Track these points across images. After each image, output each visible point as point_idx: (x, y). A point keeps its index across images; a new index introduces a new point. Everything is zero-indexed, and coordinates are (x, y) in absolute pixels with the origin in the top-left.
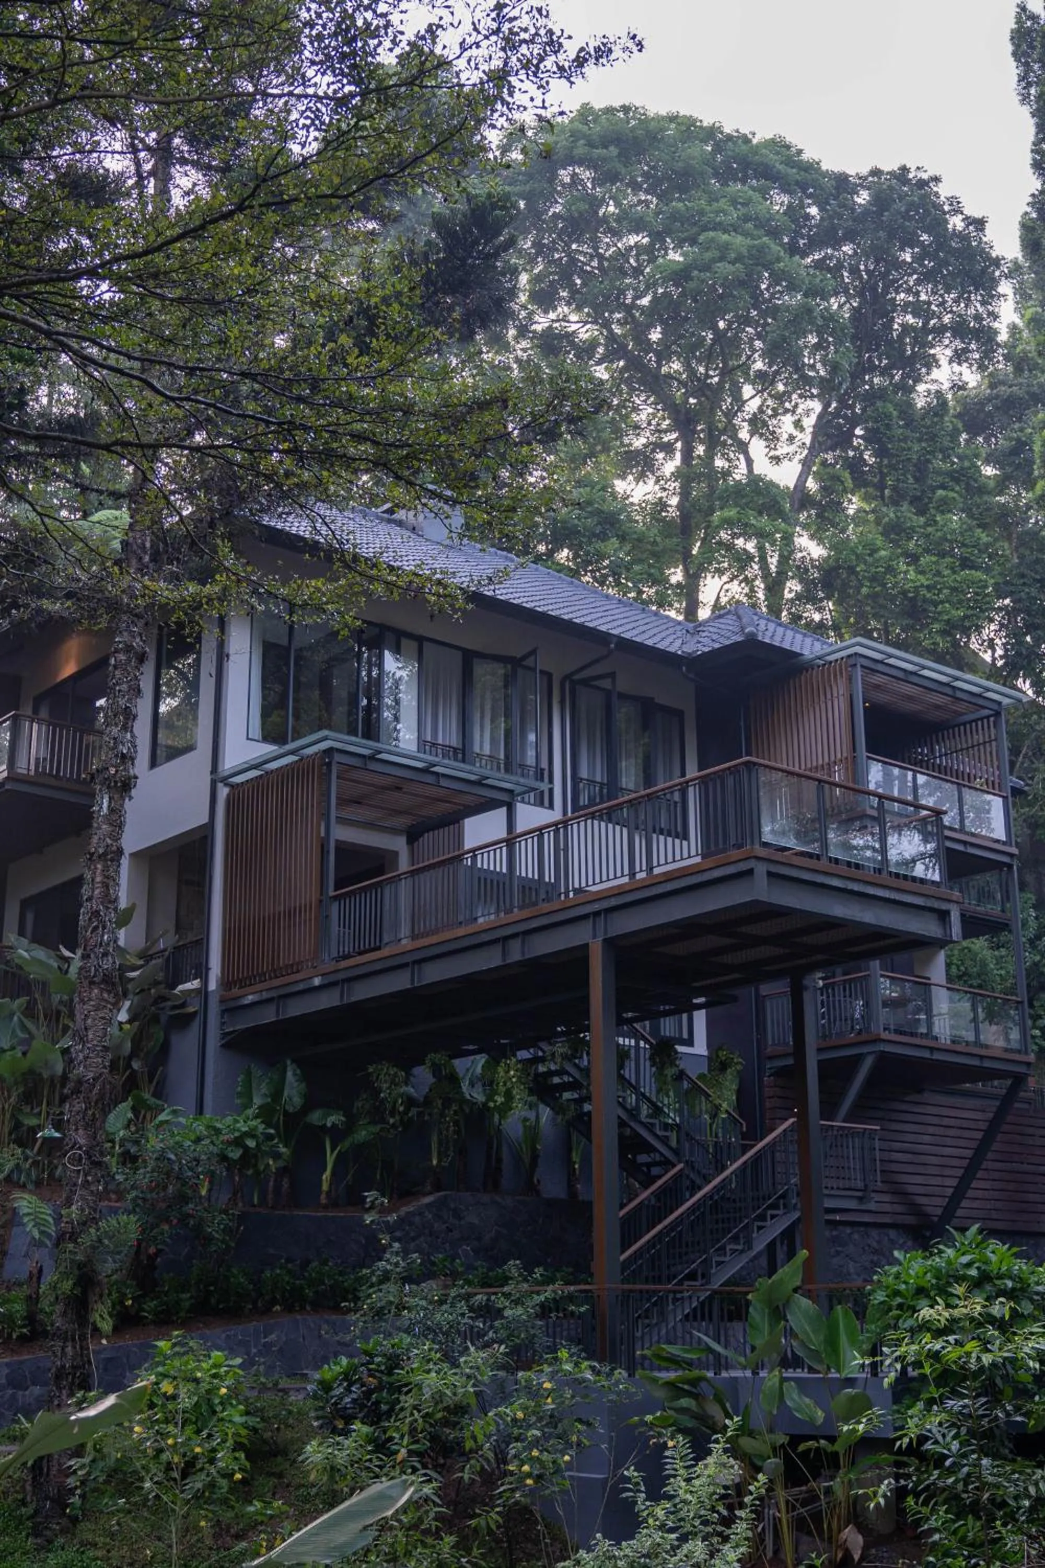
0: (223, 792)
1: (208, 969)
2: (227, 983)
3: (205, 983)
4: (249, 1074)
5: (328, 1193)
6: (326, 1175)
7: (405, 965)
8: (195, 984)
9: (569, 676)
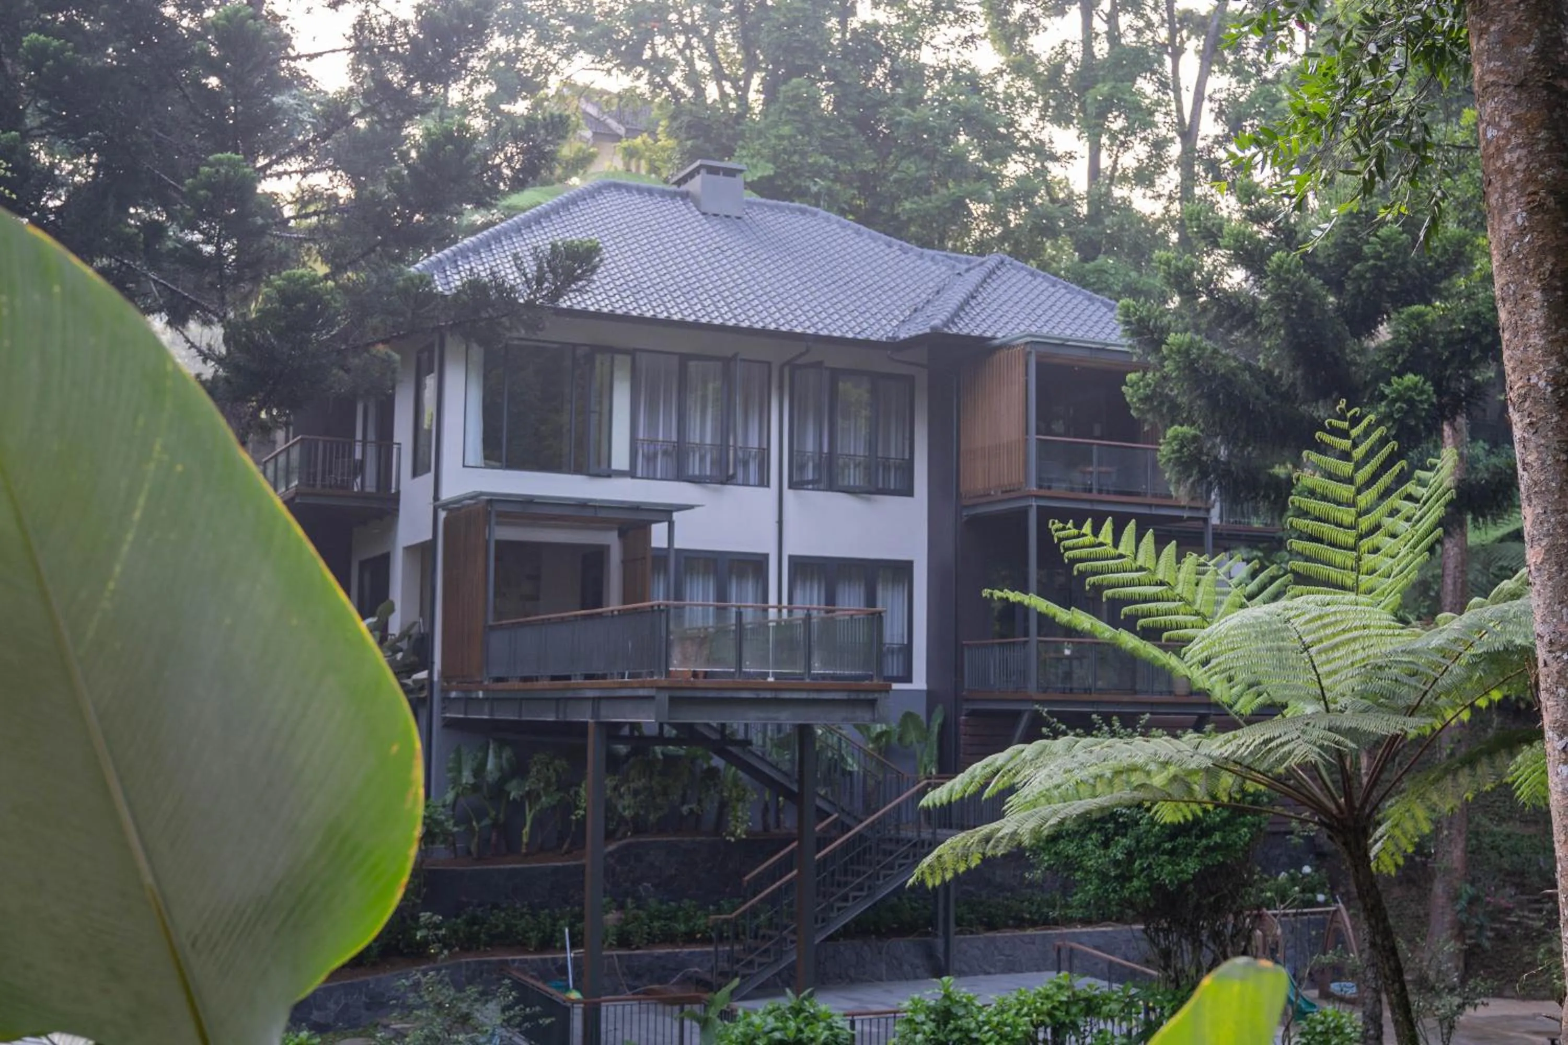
0: (442, 515)
1: (433, 663)
2: (444, 675)
3: (431, 674)
4: (458, 752)
5: (527, 844)
6: (526, 830)
7: (516, 699)
8: (423, 675)
9: (788, 363)
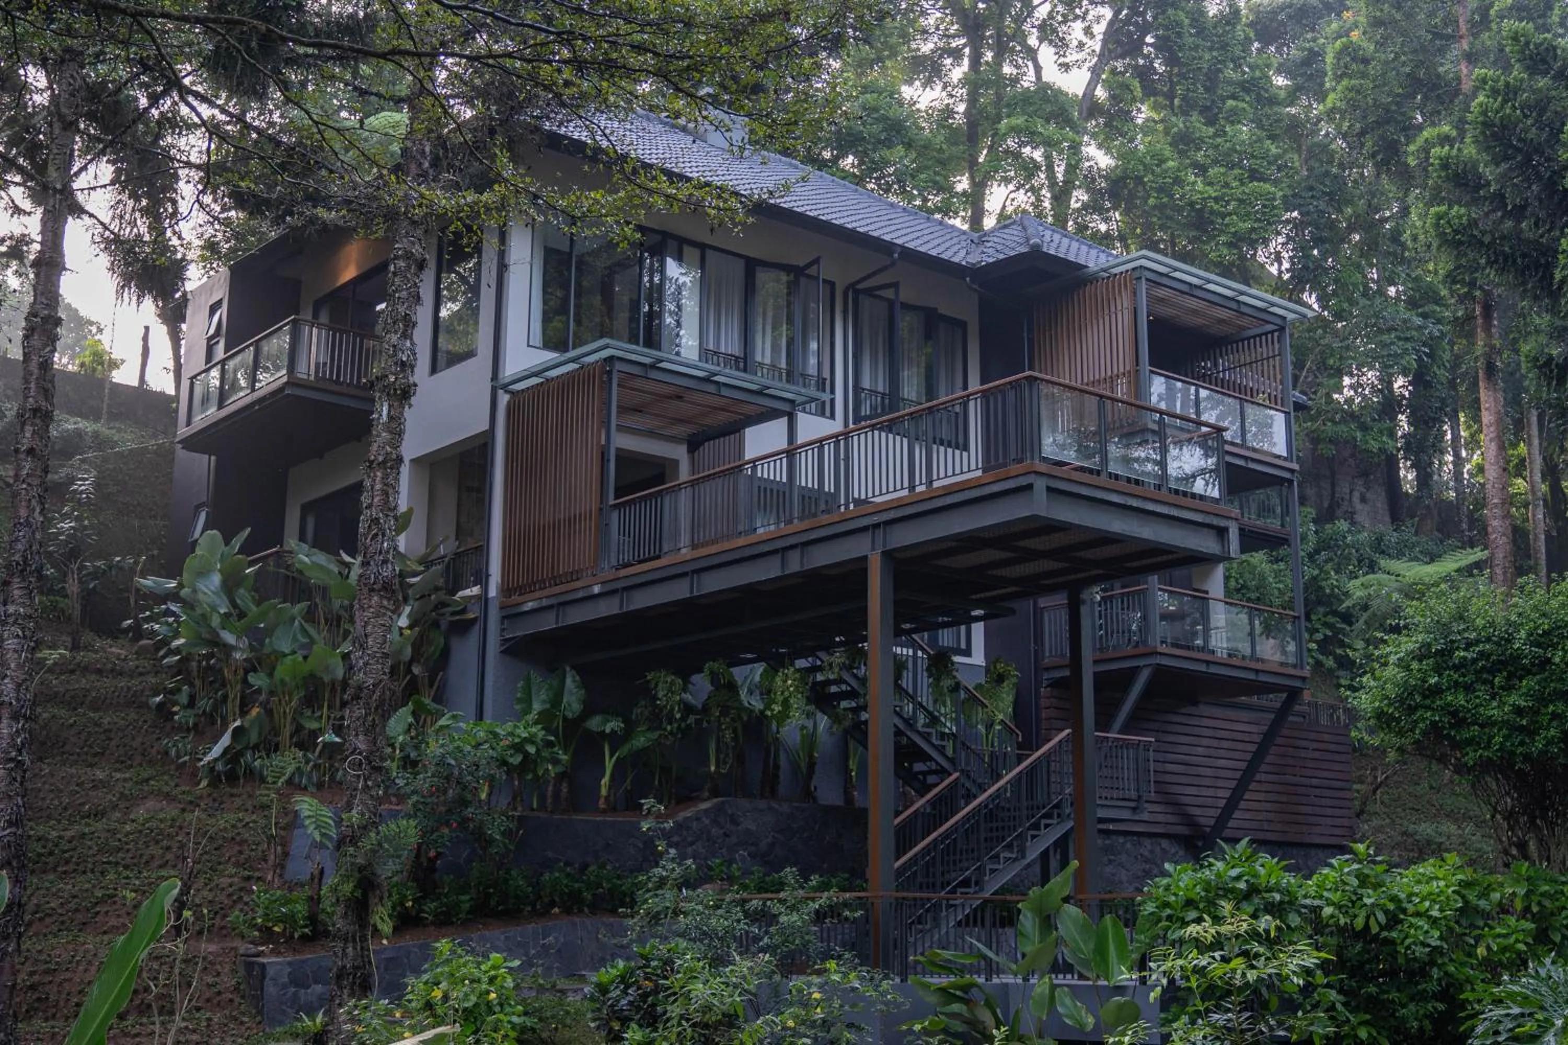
0: (504, 399)
1: (488, 576)
2: (507, 590)
3: (486, 589)
4: (528, 681)
6: (605, 780)
7: (684, 575)
8: (475, 591)
9: (852, 286)
